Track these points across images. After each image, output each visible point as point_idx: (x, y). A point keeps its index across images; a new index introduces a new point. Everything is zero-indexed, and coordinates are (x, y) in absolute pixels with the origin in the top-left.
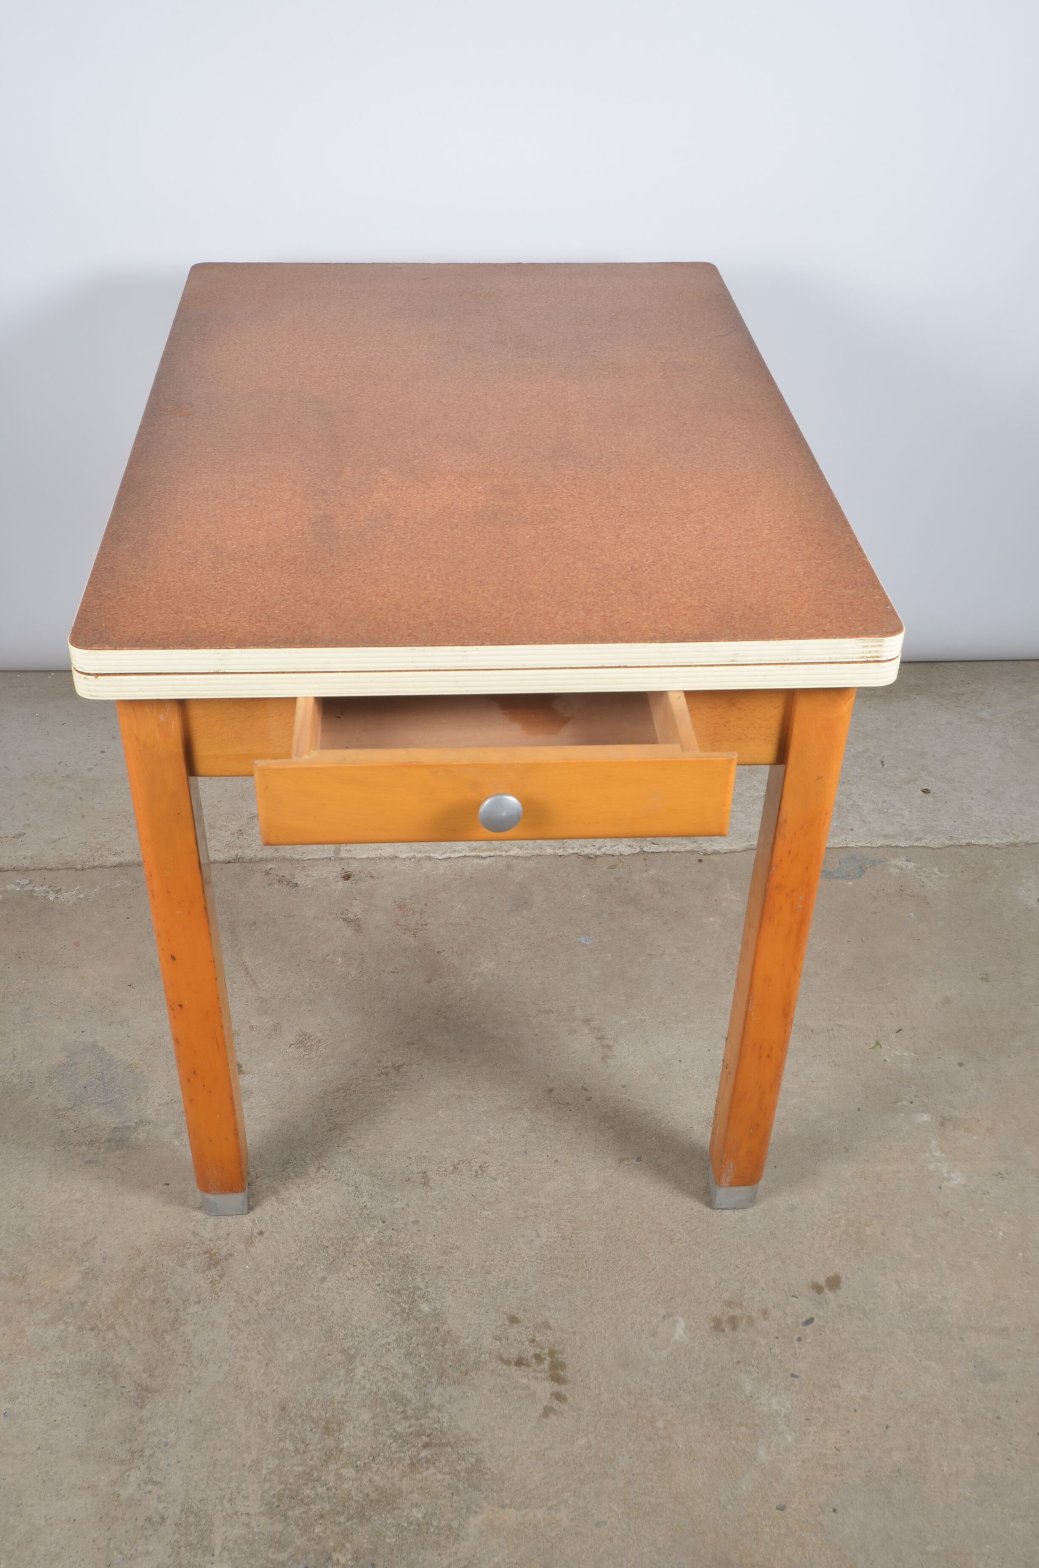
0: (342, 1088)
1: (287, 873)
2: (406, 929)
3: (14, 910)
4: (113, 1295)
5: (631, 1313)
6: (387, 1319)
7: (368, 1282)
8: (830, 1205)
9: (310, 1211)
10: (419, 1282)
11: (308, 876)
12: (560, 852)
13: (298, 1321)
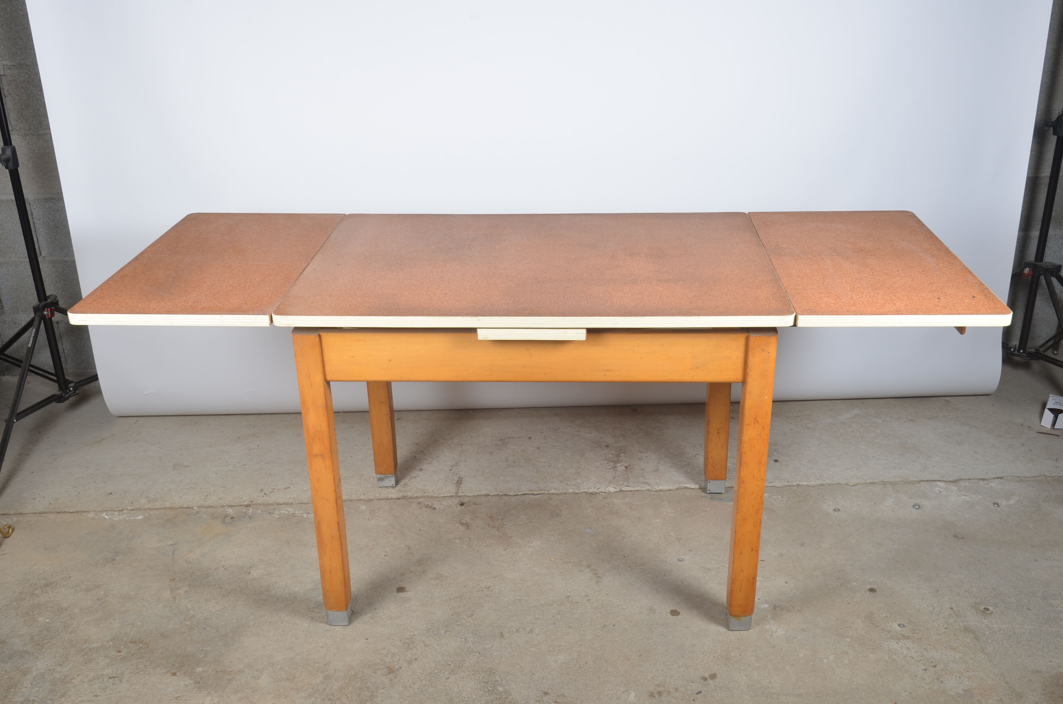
0: (459, 597)
1: (430, 503)
2: (493, 527)
3: (285, 522)
4: (340, 686)
5: (607, 690)
6: (481, 694)
7: (471, 679)
8: (713, 644)
9: (441, 650)
10: (498, 678)
11: (441, 505)
12: (577, 491)
13: (435, 695)
